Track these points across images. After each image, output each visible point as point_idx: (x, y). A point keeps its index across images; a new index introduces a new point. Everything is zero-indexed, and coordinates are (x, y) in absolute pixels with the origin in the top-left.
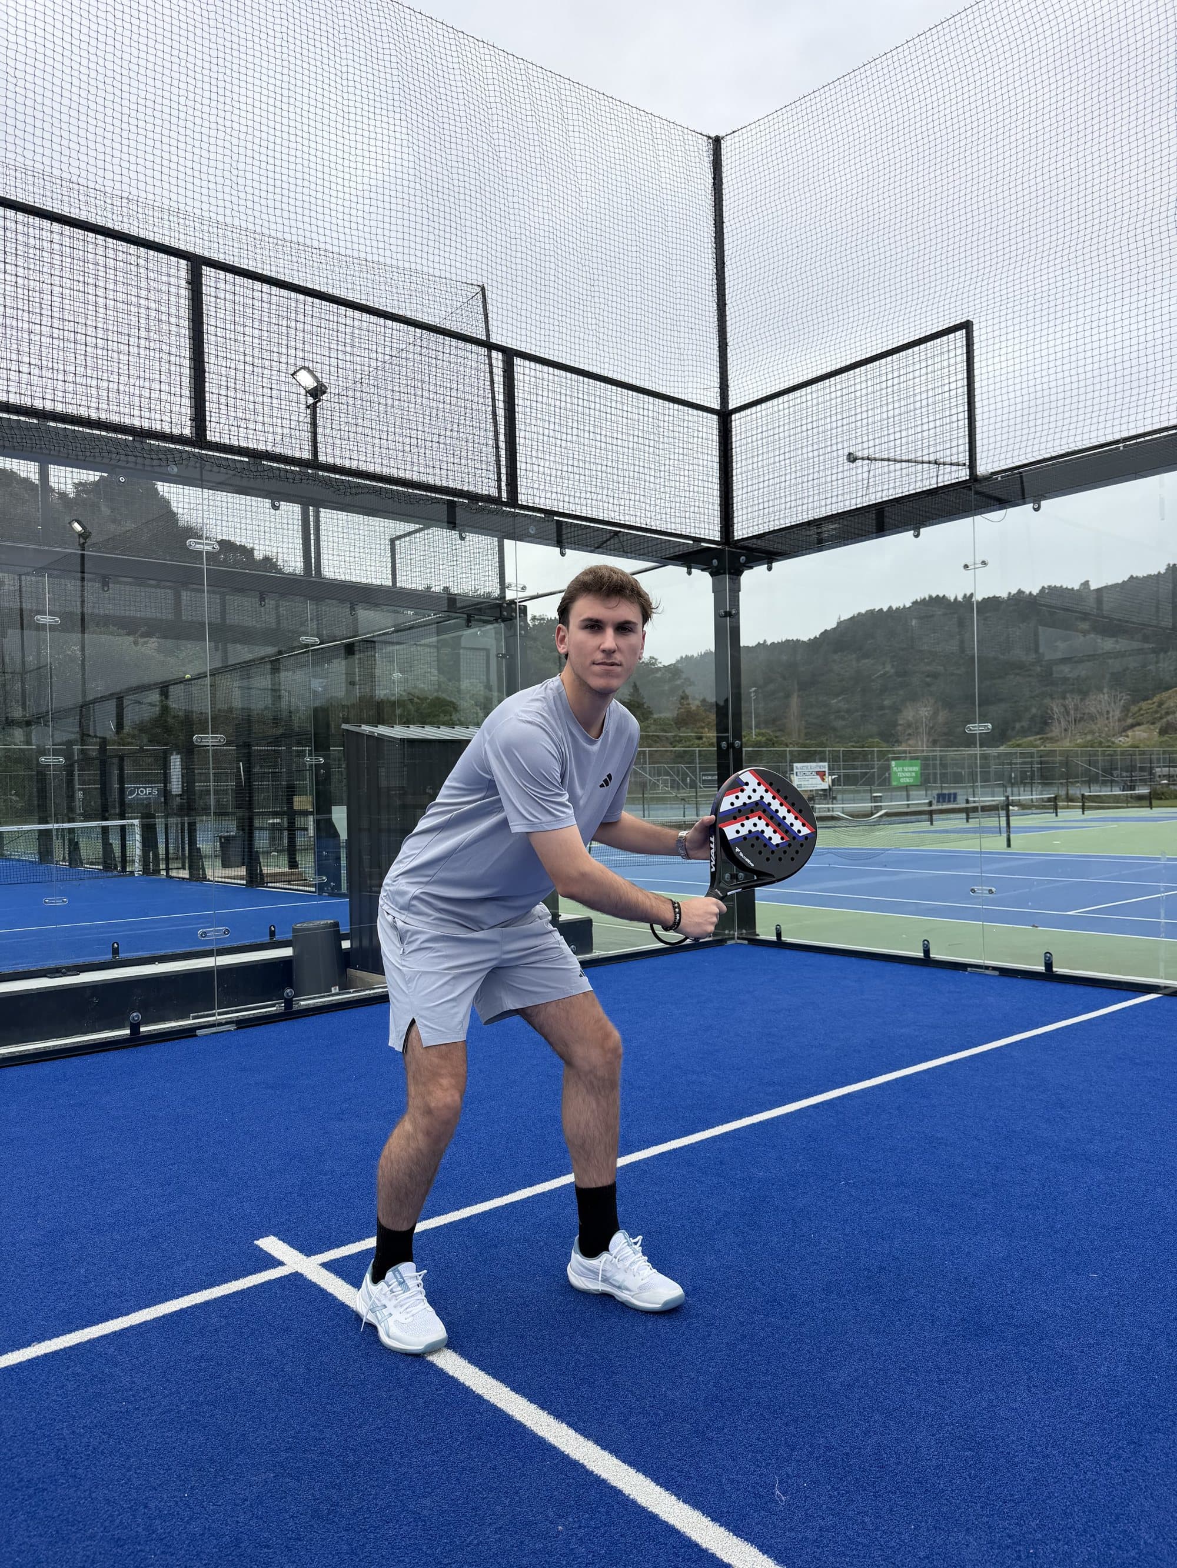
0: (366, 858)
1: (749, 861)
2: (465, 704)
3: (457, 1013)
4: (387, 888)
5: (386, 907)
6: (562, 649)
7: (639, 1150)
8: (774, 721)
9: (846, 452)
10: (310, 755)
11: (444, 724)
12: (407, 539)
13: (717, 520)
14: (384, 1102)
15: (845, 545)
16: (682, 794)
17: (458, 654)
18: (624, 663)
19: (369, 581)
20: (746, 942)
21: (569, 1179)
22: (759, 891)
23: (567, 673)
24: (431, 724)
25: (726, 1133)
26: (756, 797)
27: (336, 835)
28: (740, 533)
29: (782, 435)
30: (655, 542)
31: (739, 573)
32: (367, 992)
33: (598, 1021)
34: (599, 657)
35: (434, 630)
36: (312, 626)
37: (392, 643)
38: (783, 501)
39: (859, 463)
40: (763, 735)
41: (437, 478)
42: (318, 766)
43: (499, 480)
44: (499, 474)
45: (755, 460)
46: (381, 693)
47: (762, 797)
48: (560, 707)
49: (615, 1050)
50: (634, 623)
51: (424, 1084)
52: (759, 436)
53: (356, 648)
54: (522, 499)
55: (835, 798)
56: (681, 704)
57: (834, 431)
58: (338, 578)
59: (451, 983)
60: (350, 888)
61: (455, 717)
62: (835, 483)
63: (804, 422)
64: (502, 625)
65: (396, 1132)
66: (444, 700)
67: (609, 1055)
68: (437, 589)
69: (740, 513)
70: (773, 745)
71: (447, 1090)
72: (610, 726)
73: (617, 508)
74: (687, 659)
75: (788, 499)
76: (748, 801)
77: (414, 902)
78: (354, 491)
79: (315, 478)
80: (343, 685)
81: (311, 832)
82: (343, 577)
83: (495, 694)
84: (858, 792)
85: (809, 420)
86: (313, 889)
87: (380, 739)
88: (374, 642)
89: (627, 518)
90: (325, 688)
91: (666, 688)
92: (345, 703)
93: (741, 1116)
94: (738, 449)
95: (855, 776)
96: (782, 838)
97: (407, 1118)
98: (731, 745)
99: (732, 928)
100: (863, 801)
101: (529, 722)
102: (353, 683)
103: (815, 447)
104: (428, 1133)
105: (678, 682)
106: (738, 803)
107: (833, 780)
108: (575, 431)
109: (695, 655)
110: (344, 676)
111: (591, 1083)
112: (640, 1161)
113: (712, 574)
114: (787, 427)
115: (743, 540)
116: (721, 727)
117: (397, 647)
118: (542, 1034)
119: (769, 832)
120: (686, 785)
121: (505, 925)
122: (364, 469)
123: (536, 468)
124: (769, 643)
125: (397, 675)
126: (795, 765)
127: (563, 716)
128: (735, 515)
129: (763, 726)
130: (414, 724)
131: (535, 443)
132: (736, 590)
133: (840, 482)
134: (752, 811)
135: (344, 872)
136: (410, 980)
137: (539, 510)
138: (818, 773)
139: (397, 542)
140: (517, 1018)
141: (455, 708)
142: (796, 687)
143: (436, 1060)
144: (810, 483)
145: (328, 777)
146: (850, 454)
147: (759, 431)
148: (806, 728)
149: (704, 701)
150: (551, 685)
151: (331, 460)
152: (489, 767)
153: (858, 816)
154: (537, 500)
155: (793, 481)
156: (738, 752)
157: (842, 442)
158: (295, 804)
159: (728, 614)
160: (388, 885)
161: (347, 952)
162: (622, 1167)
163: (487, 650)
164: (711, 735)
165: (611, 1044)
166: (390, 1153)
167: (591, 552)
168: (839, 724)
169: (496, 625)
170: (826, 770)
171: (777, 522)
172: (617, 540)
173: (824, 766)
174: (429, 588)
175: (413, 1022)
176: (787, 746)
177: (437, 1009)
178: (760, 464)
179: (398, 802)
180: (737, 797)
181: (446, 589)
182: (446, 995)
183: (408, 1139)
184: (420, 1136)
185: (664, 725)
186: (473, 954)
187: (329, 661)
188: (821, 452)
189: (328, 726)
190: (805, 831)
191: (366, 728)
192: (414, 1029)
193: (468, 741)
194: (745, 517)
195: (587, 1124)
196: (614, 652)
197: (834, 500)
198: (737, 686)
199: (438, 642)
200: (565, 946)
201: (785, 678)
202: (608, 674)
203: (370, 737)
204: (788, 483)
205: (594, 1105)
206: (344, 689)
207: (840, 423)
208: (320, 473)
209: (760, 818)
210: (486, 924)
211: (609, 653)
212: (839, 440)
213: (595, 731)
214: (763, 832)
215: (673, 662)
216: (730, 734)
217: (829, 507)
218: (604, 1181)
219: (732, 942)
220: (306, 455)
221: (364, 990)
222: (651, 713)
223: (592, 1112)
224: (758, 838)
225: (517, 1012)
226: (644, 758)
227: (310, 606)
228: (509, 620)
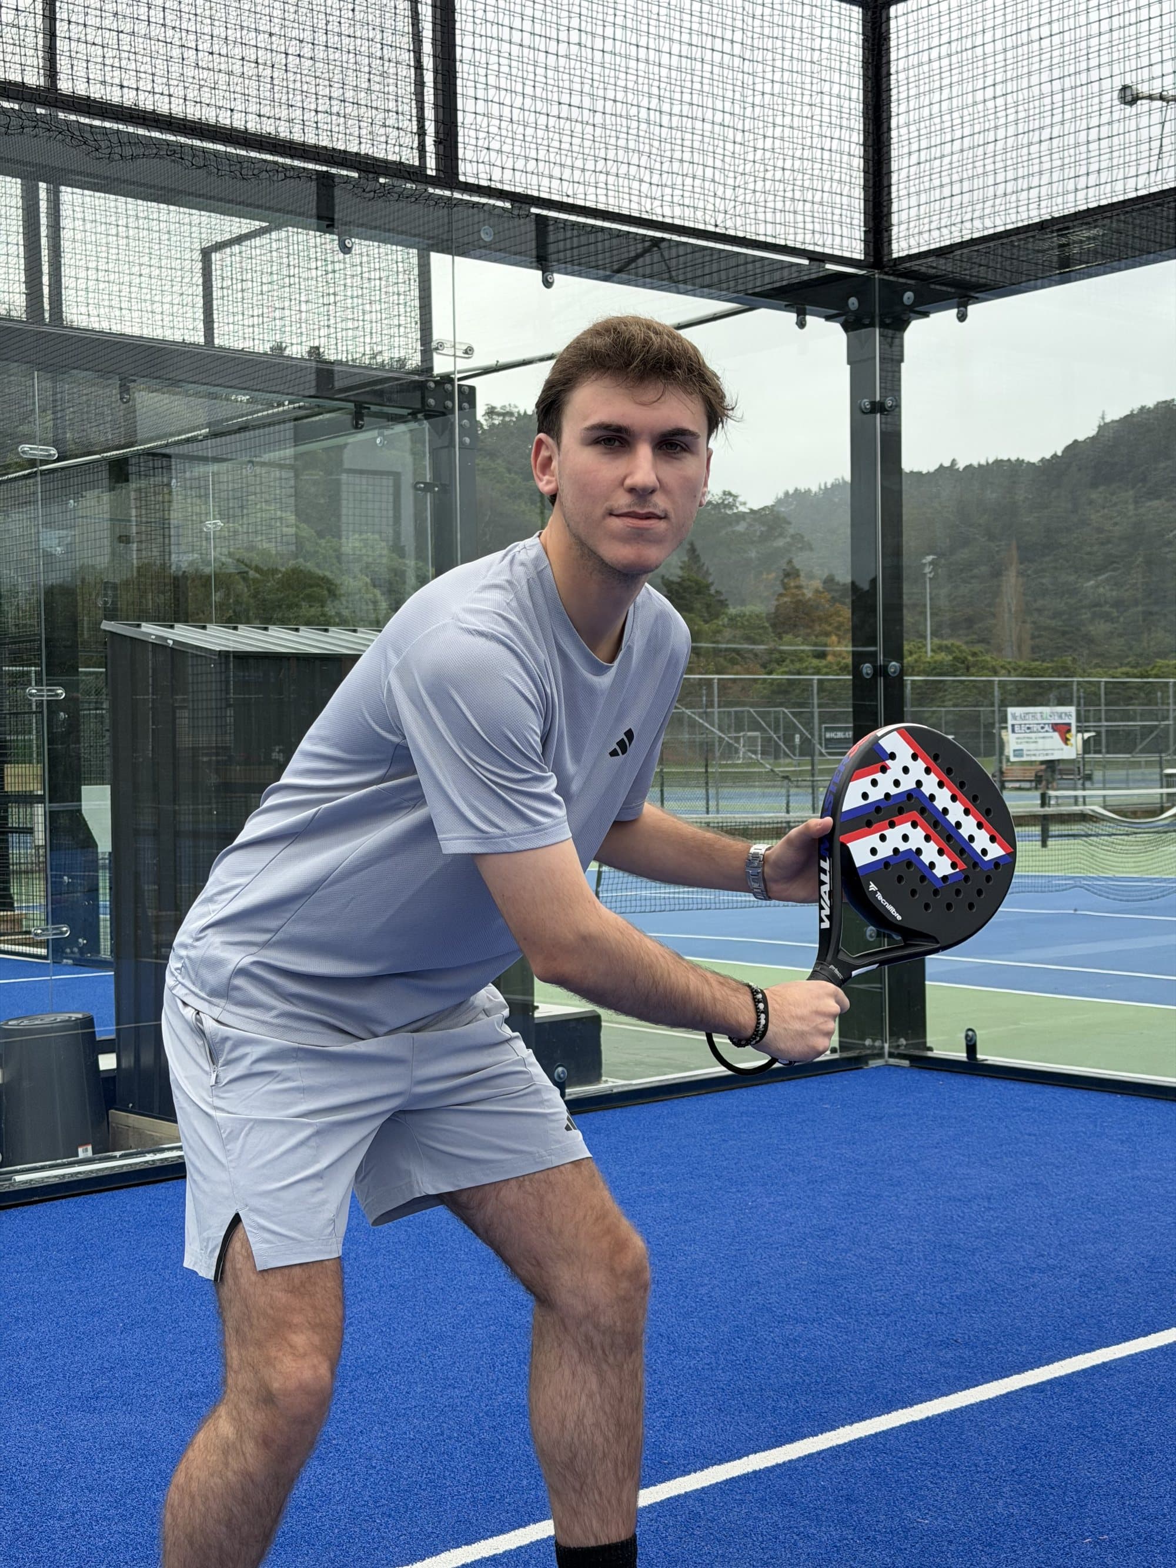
0: (149, 888)
1: (892, 909)
2: (352, 582)
3: (323, 1203)
4: (183, 953)
5: (180, 991)
6: (545, 485)
7: (685, 1473)
8: (970, 621)
9: (1118, 83)
10: (39, 682)
11: (308, 623)
12: (236, 249)
13: (859, 218)
14: (178, 1375)
15: (1113, 270)
16: (786, 766)
17: (338, 482)
18: (672, 515)
19: (158, 334)
20: (906, 1063)
21: (544, 1530)
22: (934, 962)
23: (553, 530)
24: (283, 622)
25: (860, 1441)
26: (908, 784)
27: (89, 842)
28: (904, 244)
29: (989, 48)
30: (733, 262)
31: (901, 325)
32: (149, 1157)
33: (602, 1216)
34: (623, 501)
35: (290, 434)
36: (43, 423)
37: (205, 460)
38: (990, 180)
39: (1143, 105)
40: (948, 649)
41: (297, 128)
42: (53, 706)
43: (421, 133)
44: (421, 120)
45: (936, 97)
46: (182, 560)
47: (919, 783)
48: (541, 601)
49: (635, 1274)
50: (693, 434)
51: (259, 1344)
52: (944, 50)
53: (132, 469)
54: (467, 172)
55: (1089, 778)
56: (785, 586)
57: (1094, 42)
58: (96, 326)
59: (312, 1143)
60: (116, 949)
61: (330, 610)
62: (1093, 146)
63: (1035, 22)
64: (426, 424)
65: (201, 1437)
66: (310, 575)
67: (624, 1284)
68: (297, 350)
69: (904, 204)
70: (968, 671)
71: (305, 1355)
72: (636, 638)
73: (656, 192)
74: (799, 497)
75: (1000, 178)
76: (894, 791)
77: (239, 982)
78: (128, 151)
79: (50, 125)
80: (106, 542)
81: (40, 837)
82: (105, 326)
83: (411, 563)
84: (1136, 765)
85: (1045, 19)
86: (43, 951)
87: (179, 653)
88: (168, 456)
89: (678, 211)
90: (70, 549)
91: (753, 554)
92: (110, 578)
93: (889, 1407)
94: (902, 76)
95: (1129, 733)
96: (954, 865)
97: (222, 1410)
98: (881, 671)
99: (878, 1035)
100: (1145, 783)
101: (482, 634)
102: (124, 539)
103: (1056, 73)
104: (265, 1442)
105: (780, 543)
106: (876, 795)
107: (1086, 742)
108: (574, 36)
109: (814, 489)
110: (107, 525)
111: (588, 1339)
112: (687, 1495)
113: (846, 327)
114: (999, 33)
115: (910, 258)
116: (862, 633)
117: (214, 467)
118: (490, 1242)
119: (930, 853)
120: (792, 748)
121: (418, 1026)
122: (150, 108)
123: (495, 109)
124: (961, 465)
125: (214, 524)
126: (1011, 710)
127: (546, 618)
128: (895, 207)
129: (946, 631)
130: (248, 622)
131: (493, 59)
132: (894, 360)
133: (1104, 143)
134: (901, 811)
135: (105, 918)
136: (233, 1136)
137: (501, 194)
138: (1055, 727)
139: (215, 257)
140: (442, 1212)
141: (332, 590)
142: (1014, 553)
143: (282, 1297)
144: (1045, 145)
145: (74, 725)
146: (1125, 88)
147: (945, 39)
148: (1033, 637)
149: (829, 581)
150: (522, 557)
151: (81, 89)
152: (397, 716)
153: (1135, 814)
154: (497, 174)
155: (1010, 142)
156: (895, 685)
157: (1111, 63)
158: (8, 780)
159: (878, 408)
160: (184, 946)
161: (110, 1077)
162: (651, 1508)
163: (397, 476)
164: (842, 648)
165: (627, 1261)
166: (189, 1478)
167: (606, 279)
168: (1099, 629)
169: (413, 425)
170: (1073, 721)
171: (977, 224)
172: (656, 257)
173: (1068, 713)
174: (279, 349)
175: (237, 1220)
176: (996, 673)
177: (284, 1194)
178: (945, 105)
179: (214, 779)
180: (874, 783)
181: (315, 351)
182: (303, 1168)
183: (225, 1453)
184: (250, 1447)
185: (750, 629)
186: (358, 1084)
187: (78, 495)
188: (1068, 82)
189: (74, 624)
190: (995, 851)
191: (151, 630)
192: (238, 1235)
193: (355, 658)
194: (914, 212)
195: (580, 1421)
196: (653, 491)
197: (1093, 179)
198: (894, 552)
199: (296, 457)
200: (537, 1070)
201: (991, 537)
202: (638, 536)
203: (159, 647)
204: (1000, 145)
205: (593, 1383)
206: (107, 550)
207: (1105, 26)
208: (61, 115)
209: (914, 825)
210: (381, 1023)
211: (641, 493)
212: (1105, 59)
213: (606, 647)
214: (919, 851)
215: (769, 501)
216: (880, 648)
217: (1081, 195)
218: (612, 1533)
219: (879, 1062)
220: (34, 79)
221: (142, 1153)
222: (723, 604)
223: (590, 1396)
224: (909, 864)
225: (440, 1199)
226: (710, 694)
227: (38, 385)
228: (438, 414)
